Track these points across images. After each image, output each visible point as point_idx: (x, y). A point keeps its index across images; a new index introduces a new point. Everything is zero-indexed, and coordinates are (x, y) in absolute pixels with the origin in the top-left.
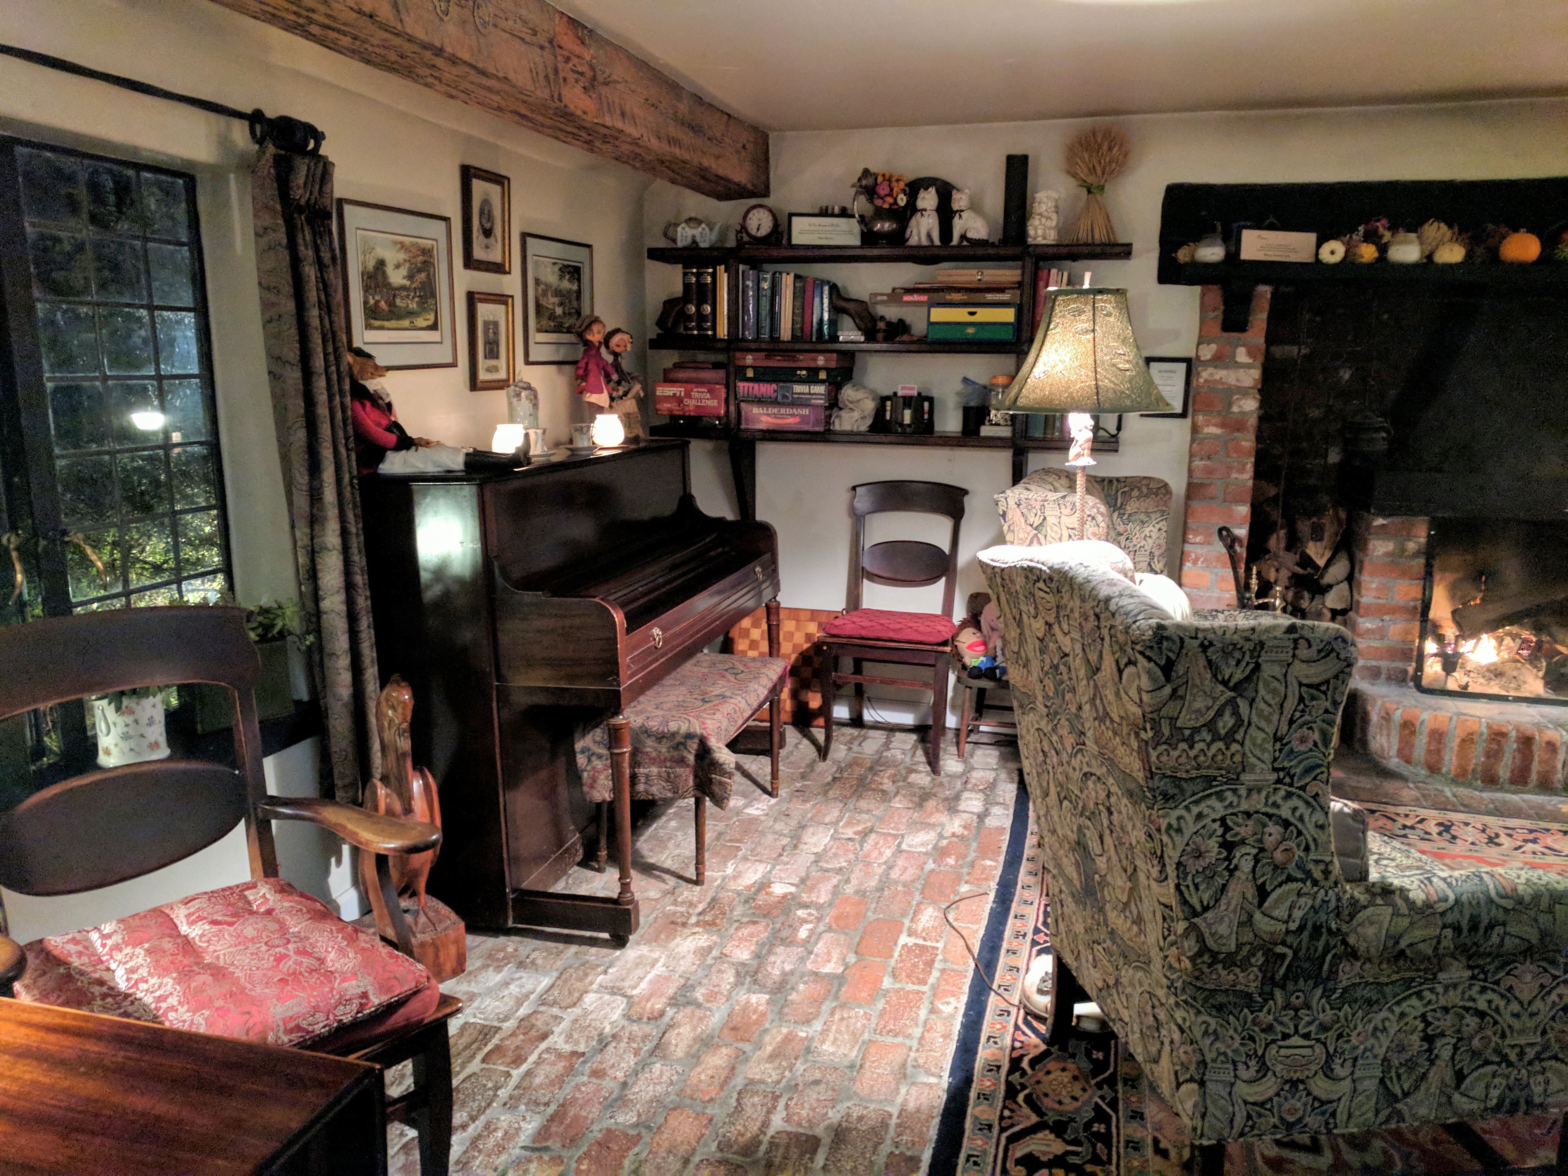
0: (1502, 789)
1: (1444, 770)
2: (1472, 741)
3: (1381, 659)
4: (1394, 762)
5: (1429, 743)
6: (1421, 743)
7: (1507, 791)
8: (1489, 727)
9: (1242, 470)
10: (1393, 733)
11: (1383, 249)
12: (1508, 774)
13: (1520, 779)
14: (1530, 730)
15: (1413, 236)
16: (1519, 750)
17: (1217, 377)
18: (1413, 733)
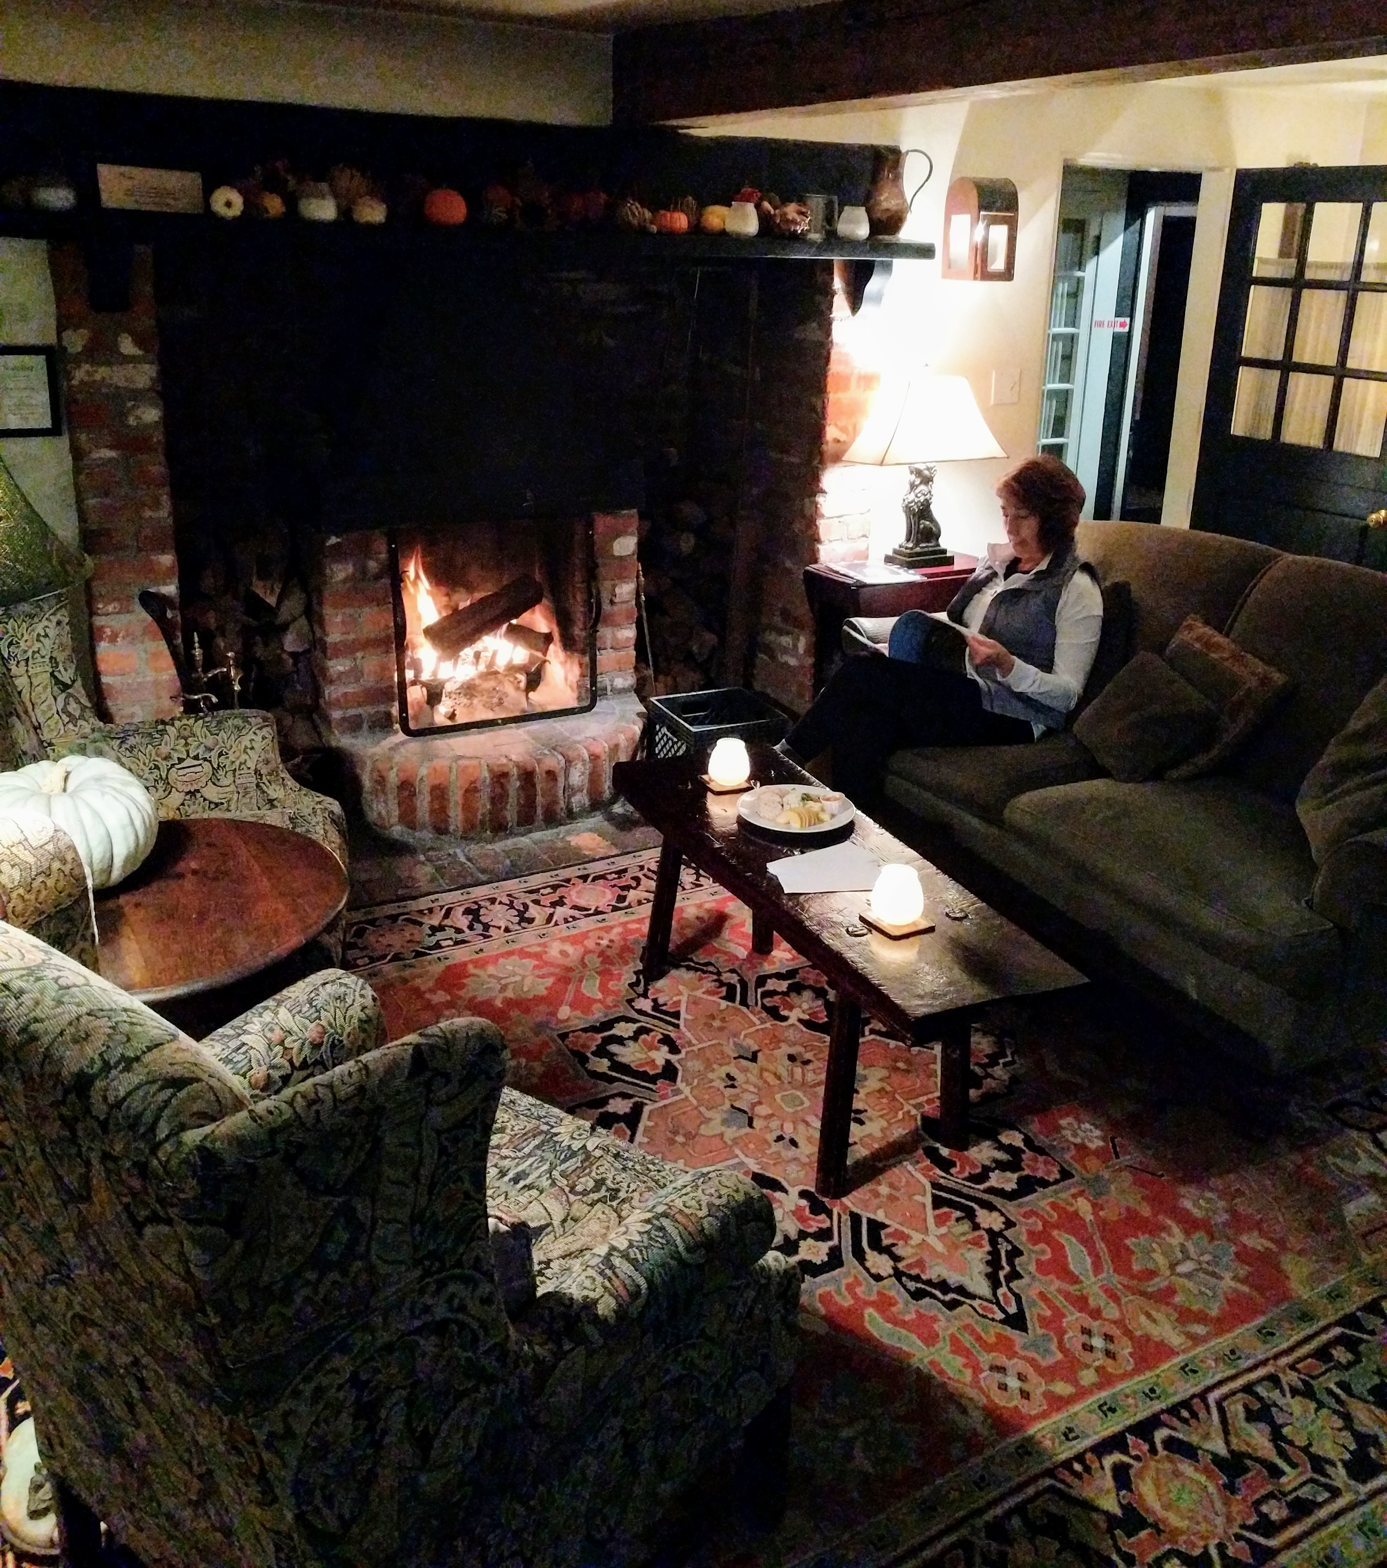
0: (512, 834)
1: (452, 828)
2: (476, 790)
3: (360, 705)
4: (397, 831)
5: (432, 802)
6: (423, 804)
7: (516, 835)
8: (490, 770)
9: (156, 504)
10: (391, 797)
11: (291, 201)
12: (515, 817)
13: (526, 820)
14: (531, 764)
15: (324, 186)
16: (522, 787)
17: (98, 377)
18: (413, 794)
